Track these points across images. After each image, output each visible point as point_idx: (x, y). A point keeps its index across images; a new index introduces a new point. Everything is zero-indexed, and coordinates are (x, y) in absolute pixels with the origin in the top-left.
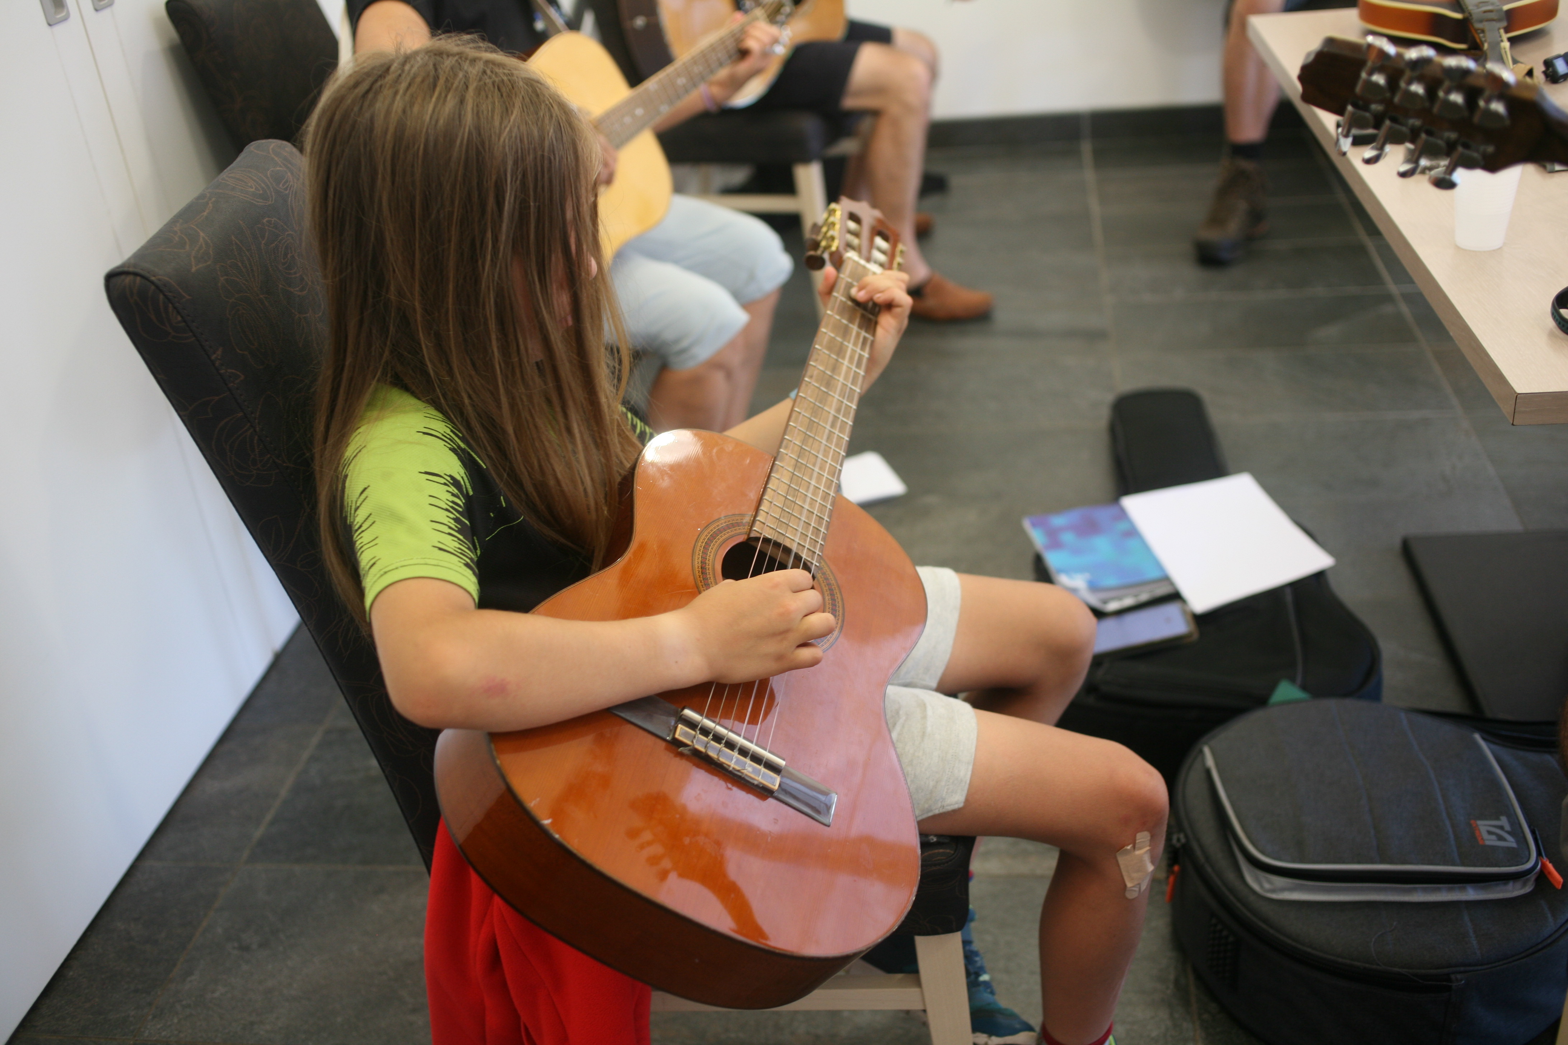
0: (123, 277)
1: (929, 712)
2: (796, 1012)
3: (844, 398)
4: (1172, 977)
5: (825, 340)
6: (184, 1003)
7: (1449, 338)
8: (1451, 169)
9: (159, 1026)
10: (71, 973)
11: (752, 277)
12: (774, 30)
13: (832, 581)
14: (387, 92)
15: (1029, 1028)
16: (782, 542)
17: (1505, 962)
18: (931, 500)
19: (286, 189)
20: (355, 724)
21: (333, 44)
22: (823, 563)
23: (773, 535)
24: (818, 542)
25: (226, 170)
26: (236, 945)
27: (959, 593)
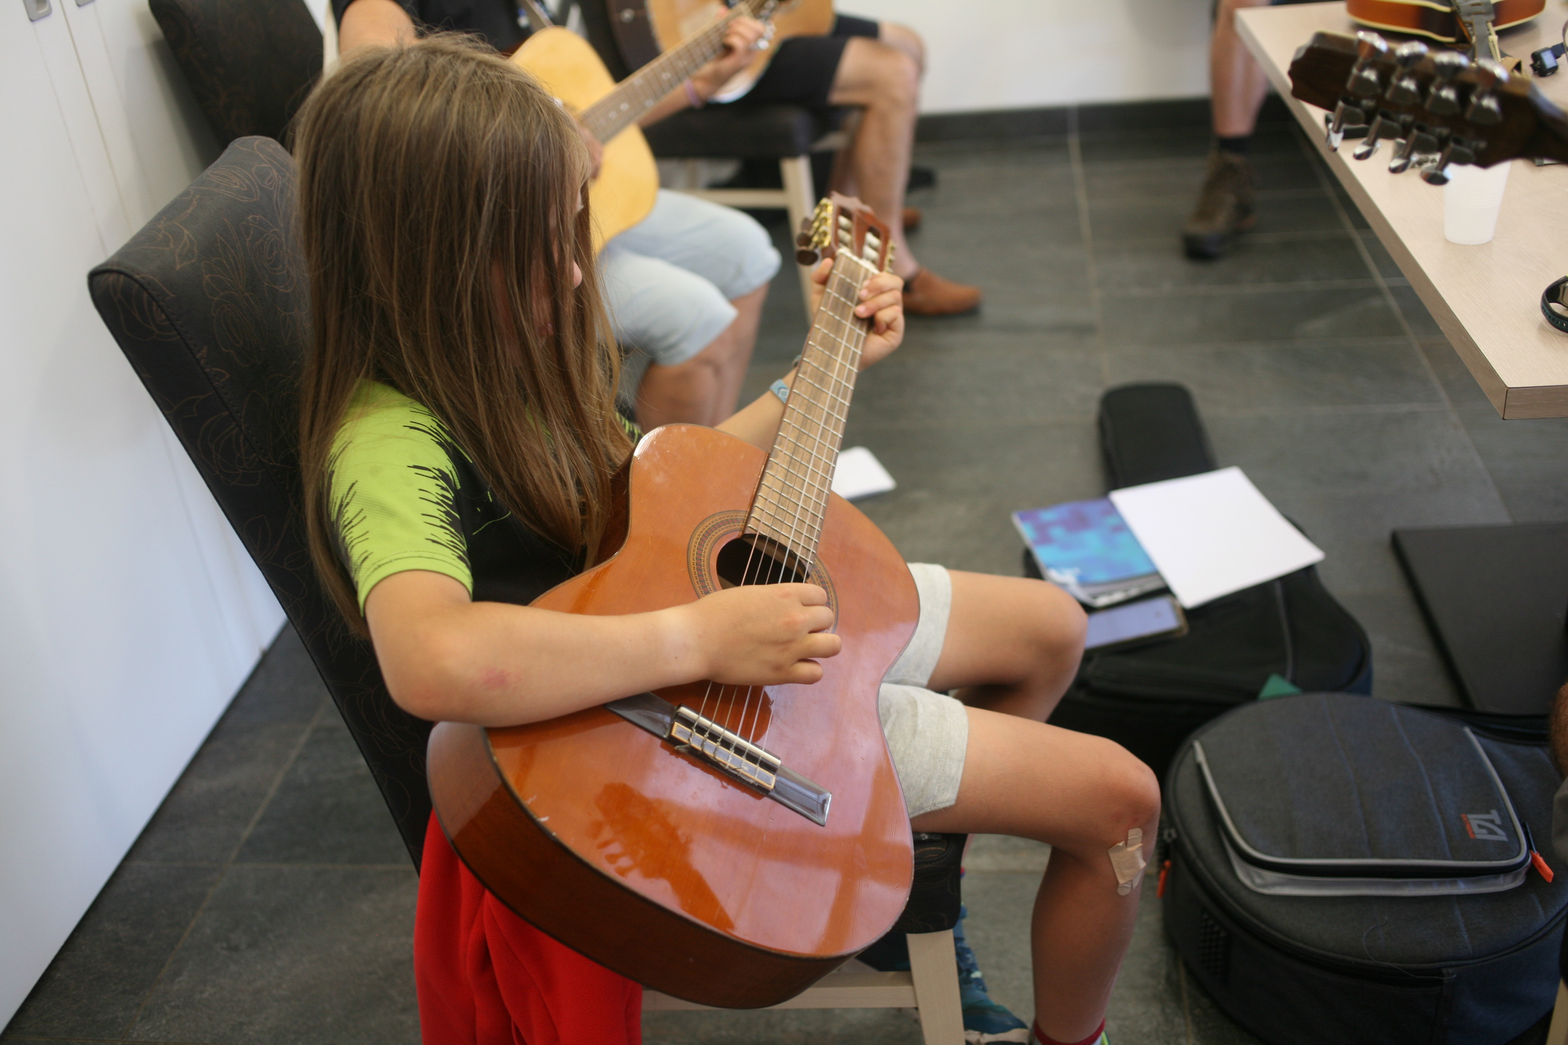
0: (106, 275)
1: (920, 710)
2: (787, 1010)
3: (838, 395)
4: (1163, 972)
5: (819, 337)
6: (173, 1004)
7: (1440, 332)
8: (1443, 165)
9: (147, 1028)
10: (58, 975)
11: (739, 272)
12: (758, 25)
13: (826, 579)
14: (376, 89)
15: (1022, 1025)
16: (777, 540)
17: (1495, 955)
18: (920, 495)
19: (271, 186)
20: (342, 723)
21: (317, 39)
22: (817, 561)
23: (768, 533)
24: (812, 540)
25: (210, 167)
26: (224, 945)
27: (949, 590)
